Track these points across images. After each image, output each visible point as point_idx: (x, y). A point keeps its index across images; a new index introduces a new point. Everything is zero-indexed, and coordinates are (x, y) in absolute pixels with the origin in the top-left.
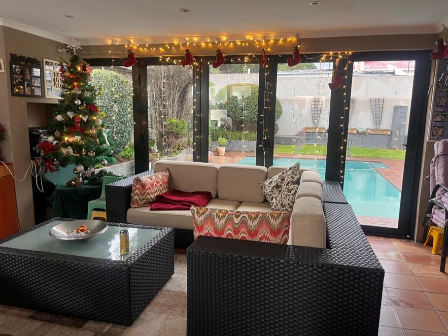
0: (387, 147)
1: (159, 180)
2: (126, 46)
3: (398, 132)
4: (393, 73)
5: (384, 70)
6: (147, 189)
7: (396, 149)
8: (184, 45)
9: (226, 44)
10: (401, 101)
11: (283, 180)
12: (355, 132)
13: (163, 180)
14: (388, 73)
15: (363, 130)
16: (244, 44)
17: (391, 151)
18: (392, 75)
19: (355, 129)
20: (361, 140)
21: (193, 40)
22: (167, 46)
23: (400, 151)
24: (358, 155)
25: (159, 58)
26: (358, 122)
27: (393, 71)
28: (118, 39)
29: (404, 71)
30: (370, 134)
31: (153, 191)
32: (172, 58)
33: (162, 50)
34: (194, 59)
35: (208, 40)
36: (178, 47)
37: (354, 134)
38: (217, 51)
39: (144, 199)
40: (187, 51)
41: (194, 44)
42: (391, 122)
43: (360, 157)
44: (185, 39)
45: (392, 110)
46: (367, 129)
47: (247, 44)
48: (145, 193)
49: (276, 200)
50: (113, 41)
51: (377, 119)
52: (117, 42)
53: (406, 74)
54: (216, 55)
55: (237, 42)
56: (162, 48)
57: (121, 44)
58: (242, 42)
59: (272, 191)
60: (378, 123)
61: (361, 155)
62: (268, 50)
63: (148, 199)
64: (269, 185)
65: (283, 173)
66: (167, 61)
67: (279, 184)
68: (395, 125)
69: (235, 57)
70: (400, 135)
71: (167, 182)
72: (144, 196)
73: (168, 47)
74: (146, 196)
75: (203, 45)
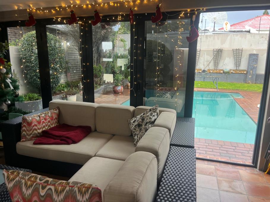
0: (244, 81)
1: (48, 117)
2: (28, 10)
3: (251, 72)
4: (249, 32)
5: (244, 30)
6: (34, 126)
7: (250, 83)
8: (69, 7)
9: (102, 5)
10: (254, 51)
11: (143, 120)
12: (222, 72)
13: (52, 117)
14: (246, 31)
15: (227, 70)
16: (116, 5)
17: (246, 85)
18: (248, 33)
19: (222, 70)
20: (226, 77)
21: (76, 3)
22: (57, 8)
23: (252, 85)
24: (223, 88)
25: (53, 19)
26: (224, 65)
27: (249, 30)
28: (21, 5)
29: (257, 30)
30: (232, 73)
31: (39, 127)
32: (63, 19)
33: (53, 12)
34: (78, 19)
35: (88, 2)
36: (64, 9)
37: (221, 73)
38: (95, 12)
39: (31, 134)
40: (72, 12)
41: (77, 6)
42: (247, 65)
43: (224, 89)
44: (70, 2)
45: (248, 56)
46: (231, 70)
47: (119, 5)
48: (31, 129)
49: (138, 137)
50: (19, 6)
51: (238, 63)
52: (21, 7)
53: (258, 32)
54: (94, 15)
55: (110, 3)
56: (54, 10)
57: (24, 8)
58: (114, 3)
59: (135, 129)
60: (238, 65)
61: (225, 88)
62: (136, 9)
63: (35, 134)
64: (133, 124)
65: (144, 114)
66: (59, 21)
67: (140, 123)
68: (250, 67)
69: (110, 16)
70: (253, 74)
71: (56, 118)
72: (31, 132)
73: (58, 10)
74: (33, 132)
75: (85, 6)
